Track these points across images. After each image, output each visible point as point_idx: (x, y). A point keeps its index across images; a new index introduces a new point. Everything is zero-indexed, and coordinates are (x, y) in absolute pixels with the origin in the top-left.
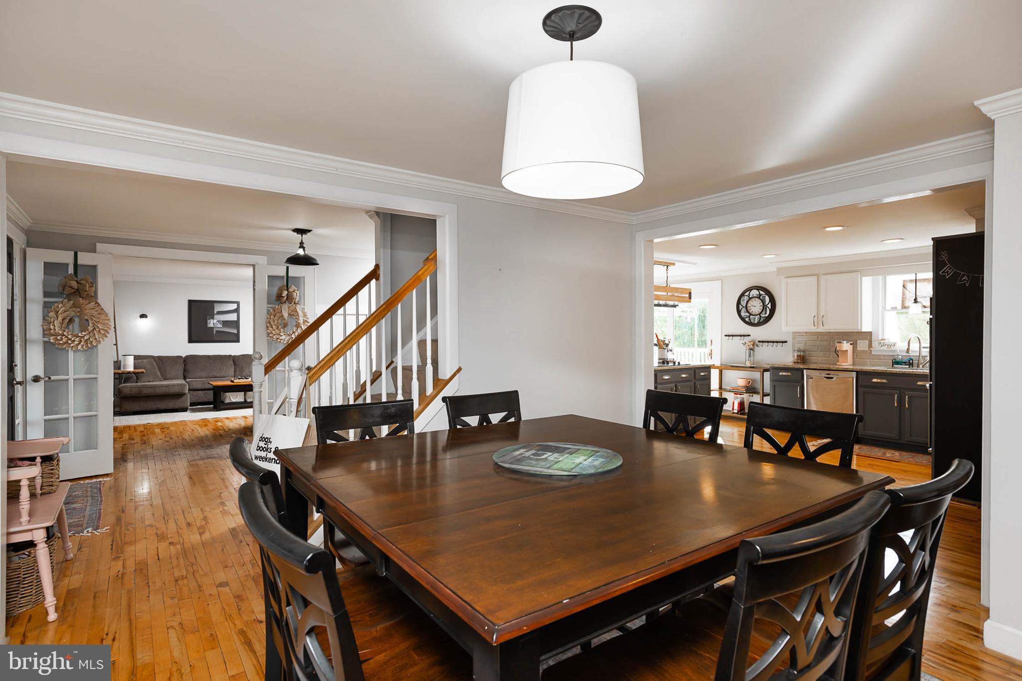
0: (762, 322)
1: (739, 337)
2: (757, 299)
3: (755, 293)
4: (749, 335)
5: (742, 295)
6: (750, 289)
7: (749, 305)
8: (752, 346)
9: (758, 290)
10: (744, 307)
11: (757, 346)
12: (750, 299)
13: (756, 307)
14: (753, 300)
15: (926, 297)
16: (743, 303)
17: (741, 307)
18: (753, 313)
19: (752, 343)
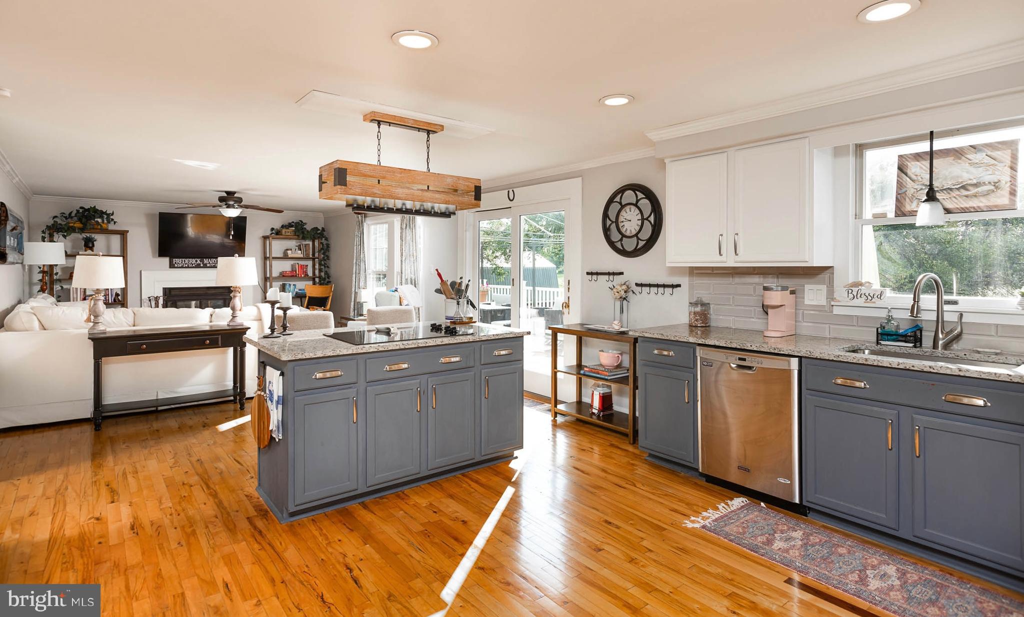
0: (640, 249)
1: (606, 277)
2: (633, 208)
3: (629, 196)
4: (622, 273)
5: (611, 201)
6: (621, 191)
7: (621, 219)
8: (623, 292)
9: (634, 191)
10: (613, 222)
11: (634, 292)
12: (623, 207)
13: (631, 221)
14: (627, 208)
15: (951, 189)
16: (612, 214)
17: (609, 222)
18: (628, 234)
19: (624, 287)
